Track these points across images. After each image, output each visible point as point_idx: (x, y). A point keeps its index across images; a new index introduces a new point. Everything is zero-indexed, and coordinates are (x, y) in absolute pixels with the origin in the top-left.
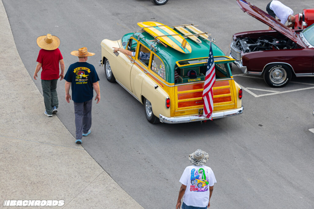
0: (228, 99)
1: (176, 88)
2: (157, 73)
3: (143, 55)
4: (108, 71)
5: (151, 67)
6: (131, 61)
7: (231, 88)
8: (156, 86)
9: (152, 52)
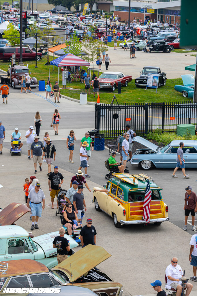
0: (160, 212)
1: (129, 205)
2: (120, 198)
3: (114, 190)
4: (97, 205)
5: (117, 196)
6: (108, 194)
7: (162, 206)
8: (119, 204)
9: (118, 187)
